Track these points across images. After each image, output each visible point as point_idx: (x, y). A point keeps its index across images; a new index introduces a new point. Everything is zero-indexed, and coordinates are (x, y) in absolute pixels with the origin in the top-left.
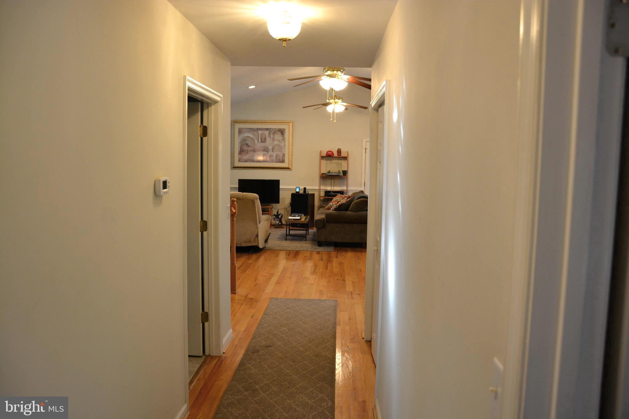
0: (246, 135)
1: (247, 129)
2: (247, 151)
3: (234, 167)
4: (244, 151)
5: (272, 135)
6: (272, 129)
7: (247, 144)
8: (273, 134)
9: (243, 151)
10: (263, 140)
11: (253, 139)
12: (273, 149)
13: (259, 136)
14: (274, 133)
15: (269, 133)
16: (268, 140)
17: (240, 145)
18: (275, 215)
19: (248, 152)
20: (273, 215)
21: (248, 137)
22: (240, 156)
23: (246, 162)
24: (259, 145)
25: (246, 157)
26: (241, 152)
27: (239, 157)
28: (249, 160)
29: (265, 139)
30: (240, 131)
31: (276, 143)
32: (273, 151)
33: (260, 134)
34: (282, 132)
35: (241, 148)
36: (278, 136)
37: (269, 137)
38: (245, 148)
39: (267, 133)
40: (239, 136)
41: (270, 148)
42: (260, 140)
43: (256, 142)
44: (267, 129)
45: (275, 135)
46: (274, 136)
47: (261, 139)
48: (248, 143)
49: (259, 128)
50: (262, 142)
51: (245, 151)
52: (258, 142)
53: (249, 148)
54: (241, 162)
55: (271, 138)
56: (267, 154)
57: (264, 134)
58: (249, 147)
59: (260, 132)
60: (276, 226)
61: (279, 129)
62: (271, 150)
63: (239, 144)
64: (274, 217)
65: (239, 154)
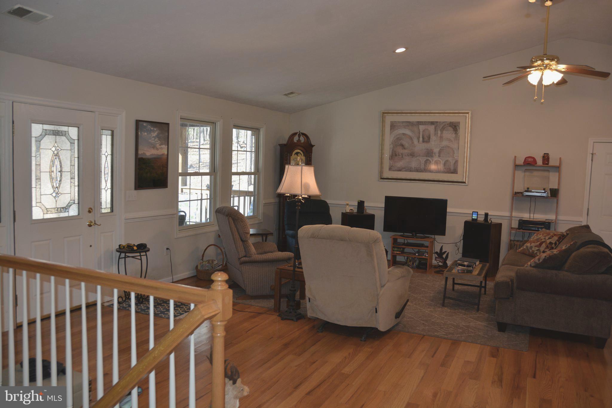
0: (401, 131)
1: (403, 122)
2: (402, 155)
3: (382, 178)
4: (398, 154)
5: (439, 132)
6: (440, 122)
7: (402, 145)
8: (441, 130)
9: (396, 155)
10: (426, 139)
11: (411, 138)
12: (440, 152)
13: (420, 133)
14: (443, 129)
15: (435, 128)
16: (433, 138)
17: (392, 146)
18: (437, 253)
19: (403, 156)
20: (435, 253)
21: (404, 134)
22: (391, 163)
23: (400, 170)
24: (420, 147)
25: (400, 164)
26: (394, 156)
27: (390, 163)
28: (405, 168)
29: (429, 138)
30: (393, 126)
31: (445, 143)
32: (439, 156)
33: (421, 131)
34: (455, 127)
35: (393, 150)
36: (449, 134)
37: (435, 134)
38: (400, 150)
39: (431, 128)
40: (391, 133)
41: (436, 150)
42: (421, 139)
43: (415, 141)
44: (432, 123)
45: (444, 132)
46: (442, 133)
47: (423, 138)
48: (404, 143)
49: (421, 122)
50: (423, 141)
51: (399, 155)
52: (419, 142)
53: (406, 151)
54: (393, 171)
55: (437, 135)
56: (431, 161)
57: (427, 129)
58: (405, 148)
59: (422, 127)
60: (438, 269)
61: (451, 123)
62: (437, 154)
63: (390, 145)
64: (436, 256)
65: (390, 159)
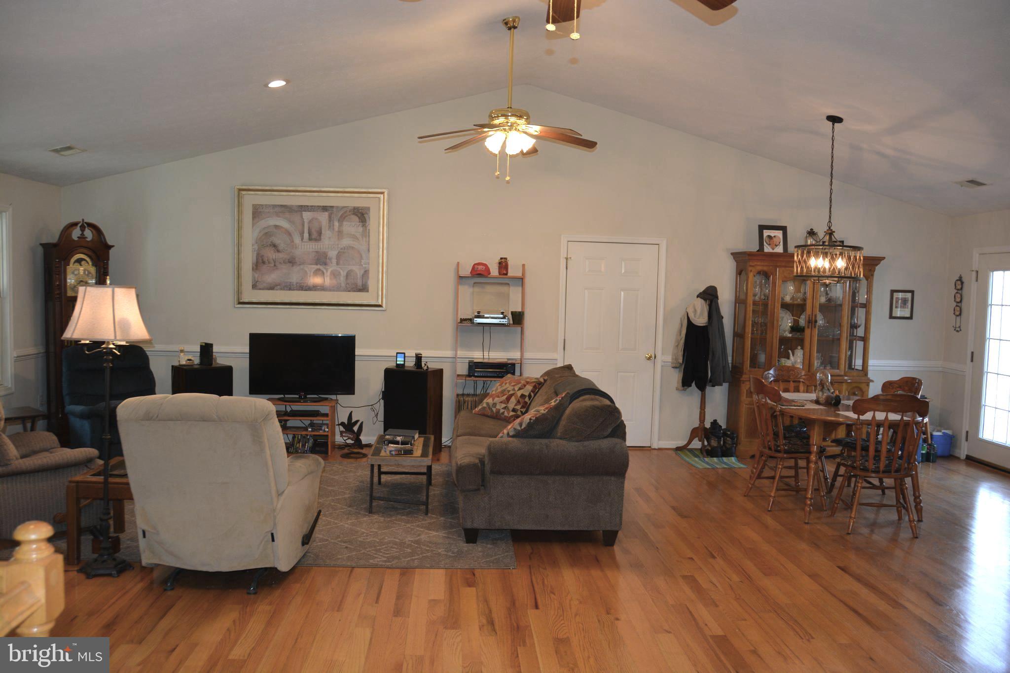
0: (273, 221)
1: (274, 206)
2: (275, 262)
3: (240, 303)
4: (267, 262)
5: (336, 224)
6: (337, 207)
7: (274, 246)
8: (339, 221)
9: (264, 262)
10: (315, 235)
11: (289, 234)
12: (339, 257)
13: (303, 225)
14: (342, 219)
15: (330, 217)
16: (326, 233)
17: (256, 247)
18: (342, 424)
19: (277, 264)
20: (339, 425)
21: (276, 227)
22: (256, 276)
23: (271, 288)
24: (304, 248)
25: (272, 277)
26: (259, 263)
27: (254, 277)
28: (279, 285)
29: (320, 233)
30: (257, 212)
31: (346, 242)
32: (338, 264)
33: (306, 221)
34: (361, 215)
35: (258, 254)
36: (352, 227)
37: (330, 227)
38: (270, 254)
39: (323, 217)
40: (253, 225)
41: (333, 254)
42: (306, 235)
43: (297, 240)
44: (325, 209)
45: (345, 223)
46: (340, 225)
47: (310, 234)
48: (277, 241)
49: (305, 206)
50: (310, 239)
51: (269, 263)
52: (302, 240)
53: (281, 256)
54: (260, 289)
55: (333, 229)
56: (325, 271)
57: (316, 219)
58: (278, 251)
59: (307, 216)
60: (346, 451)
61: (355, 208)
62: (334, 261)
63: (253, 245)
64: (342, 429)
65: (253, 269)
